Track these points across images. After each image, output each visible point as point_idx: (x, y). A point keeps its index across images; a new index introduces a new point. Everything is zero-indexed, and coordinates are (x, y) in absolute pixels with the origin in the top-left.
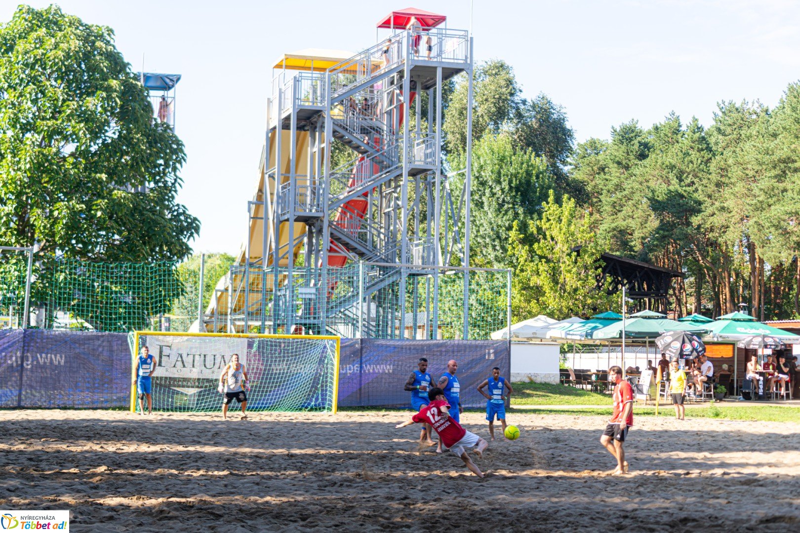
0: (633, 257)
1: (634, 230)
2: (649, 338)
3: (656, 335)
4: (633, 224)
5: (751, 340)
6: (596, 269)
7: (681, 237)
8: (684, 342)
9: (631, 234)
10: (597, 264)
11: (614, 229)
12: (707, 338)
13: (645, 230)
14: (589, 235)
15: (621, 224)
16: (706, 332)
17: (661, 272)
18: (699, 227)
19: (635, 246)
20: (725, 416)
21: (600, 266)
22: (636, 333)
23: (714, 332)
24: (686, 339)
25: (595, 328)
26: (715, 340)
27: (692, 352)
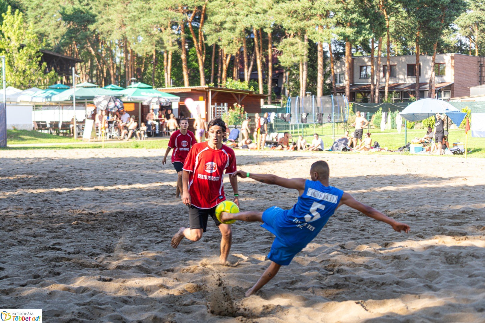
0: (51, 50)
1: (49, 34)
2: (88, 100)
3: (92, 98)
4: (49, 30)
5: (151, 100)
6: (38, 57)
7: (83, 37)
8: (110, 101)
9: (48, 36)
10: (38, 54)
11: (37, 33)
12: (124, 99)
13: (57, 34)
14: (32, 36)
15: (42, 30)
16: (123, 96)
17: (69, 60)
18: (94, 31)
19: (51, 43)
20: (143, 147)
21: (39, 56)
22: (81, 97)
23: (129, 95)
24: (112, 100)
25: (53, 94)
26: (129, 100)
27: (114, 107)
